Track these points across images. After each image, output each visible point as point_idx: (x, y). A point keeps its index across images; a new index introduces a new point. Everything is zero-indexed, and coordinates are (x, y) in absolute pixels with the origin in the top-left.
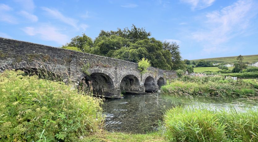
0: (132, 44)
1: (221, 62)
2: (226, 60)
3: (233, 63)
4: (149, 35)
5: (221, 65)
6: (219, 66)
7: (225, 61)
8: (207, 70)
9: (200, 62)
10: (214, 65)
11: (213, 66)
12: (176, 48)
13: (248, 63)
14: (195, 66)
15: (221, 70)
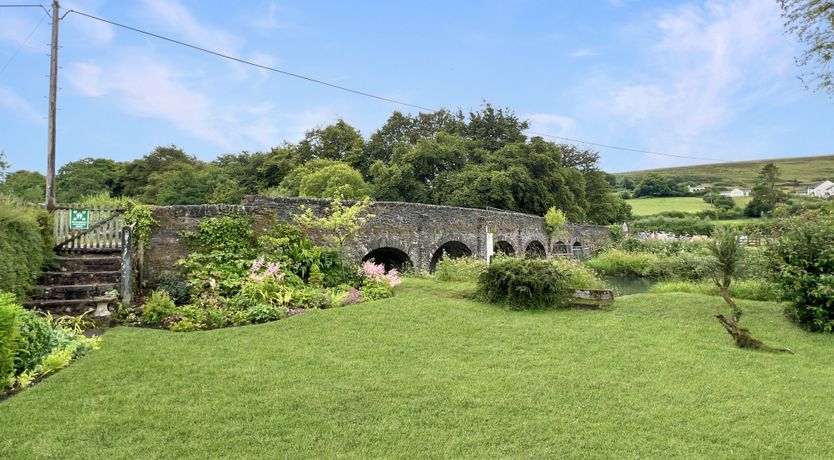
0: (488, 155)
1: (712, 180)
2: (731, 173)
3: (750, 182)
4: (525, 126)
5: (714, 190)
6: (705, 193)
7: (726, 177)
8: (670, 210)
9: (649, 183)
10: (691, 190)
11: (688, 195)
12: (593, 160)
13: (796, 184)
14: (631, 195)
15: (711, 208)
